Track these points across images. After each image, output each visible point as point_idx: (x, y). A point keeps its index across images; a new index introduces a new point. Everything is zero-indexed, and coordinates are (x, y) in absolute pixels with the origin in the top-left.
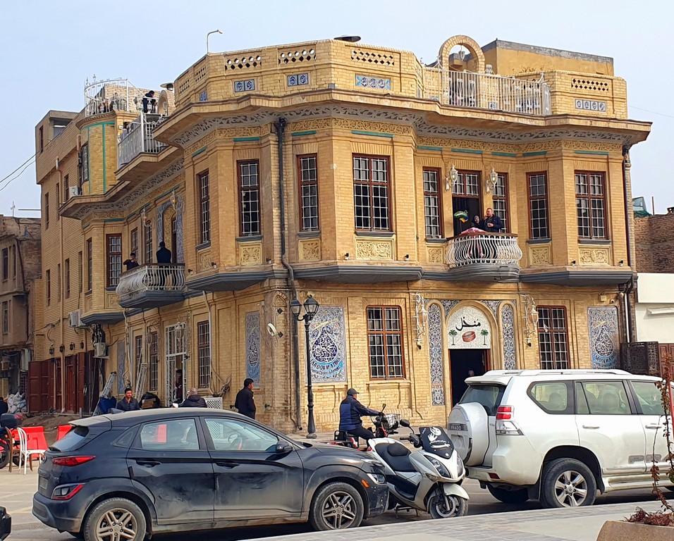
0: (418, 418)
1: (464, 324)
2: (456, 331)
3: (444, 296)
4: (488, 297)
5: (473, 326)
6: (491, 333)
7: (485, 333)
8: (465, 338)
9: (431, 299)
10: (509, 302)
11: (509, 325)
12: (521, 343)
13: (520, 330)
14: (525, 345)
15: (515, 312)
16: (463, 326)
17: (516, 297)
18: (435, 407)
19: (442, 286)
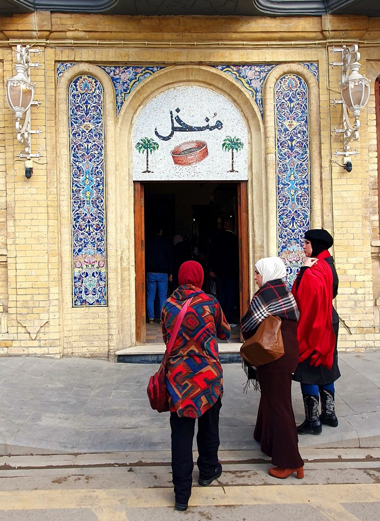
0: (21, 337)
1: (176, 125)
2: (156, 139)
3: (110, 55)
4: (236, 56)
5: (200, 129)
6: (250, 144)
7: (233, 145)
8: (178, 157)
9: (74, 62)
10: (295, 67)
11: (295, 124)
12: (326, 164)
13: (324, 134)
14: (336, 169)
15: (314, 91)
16: (174, 129)
17: (318, 54)
18: (81, 311)
19: (100, 28)
